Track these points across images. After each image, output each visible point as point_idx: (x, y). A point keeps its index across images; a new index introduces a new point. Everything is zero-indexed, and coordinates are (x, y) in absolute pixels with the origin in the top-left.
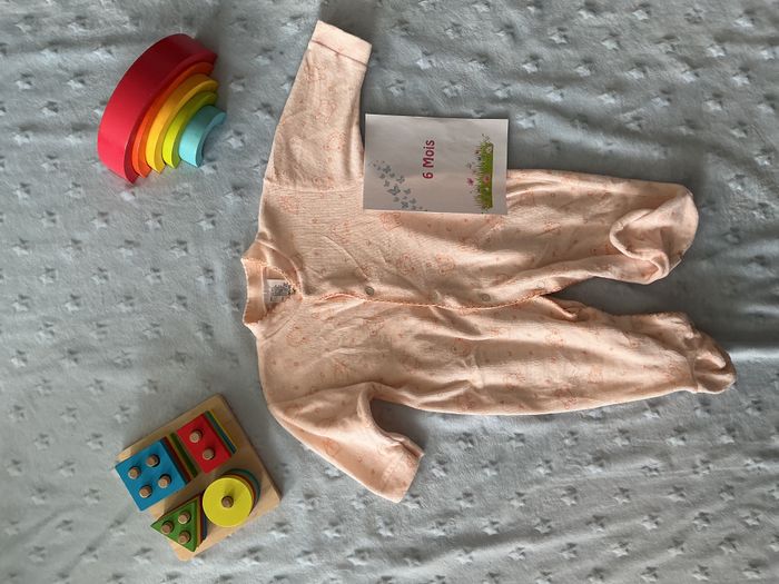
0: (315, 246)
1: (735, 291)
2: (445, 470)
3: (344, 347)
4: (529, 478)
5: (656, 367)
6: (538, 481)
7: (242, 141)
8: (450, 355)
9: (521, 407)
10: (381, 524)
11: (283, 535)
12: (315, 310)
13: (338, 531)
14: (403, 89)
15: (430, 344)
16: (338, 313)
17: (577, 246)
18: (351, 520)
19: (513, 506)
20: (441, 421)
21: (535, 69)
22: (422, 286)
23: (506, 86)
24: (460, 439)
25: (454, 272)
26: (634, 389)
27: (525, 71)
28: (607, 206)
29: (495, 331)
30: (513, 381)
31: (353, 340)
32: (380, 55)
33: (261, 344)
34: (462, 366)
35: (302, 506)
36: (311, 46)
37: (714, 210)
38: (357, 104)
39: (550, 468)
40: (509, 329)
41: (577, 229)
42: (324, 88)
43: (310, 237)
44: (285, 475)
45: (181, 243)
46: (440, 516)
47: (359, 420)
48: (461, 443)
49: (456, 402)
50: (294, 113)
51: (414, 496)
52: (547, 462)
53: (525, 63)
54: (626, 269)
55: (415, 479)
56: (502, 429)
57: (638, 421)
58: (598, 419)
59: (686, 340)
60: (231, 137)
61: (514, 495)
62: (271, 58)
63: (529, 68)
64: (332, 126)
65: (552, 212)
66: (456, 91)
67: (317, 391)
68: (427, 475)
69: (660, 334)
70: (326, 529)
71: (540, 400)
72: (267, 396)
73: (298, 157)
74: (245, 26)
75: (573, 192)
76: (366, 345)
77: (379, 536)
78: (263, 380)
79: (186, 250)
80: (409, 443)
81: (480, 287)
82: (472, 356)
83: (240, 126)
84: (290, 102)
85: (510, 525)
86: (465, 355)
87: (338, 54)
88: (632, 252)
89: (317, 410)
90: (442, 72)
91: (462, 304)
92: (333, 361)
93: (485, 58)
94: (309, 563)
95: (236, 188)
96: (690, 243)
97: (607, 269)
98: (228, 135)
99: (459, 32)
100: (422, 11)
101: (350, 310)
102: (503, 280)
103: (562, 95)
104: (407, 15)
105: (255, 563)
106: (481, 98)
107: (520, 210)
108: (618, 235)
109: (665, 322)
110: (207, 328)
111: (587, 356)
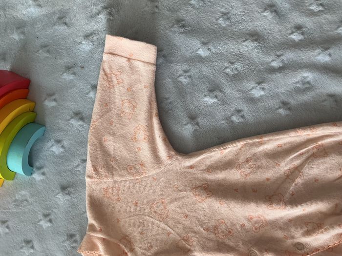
0: (139, 226)
7: (63, 147)
14: (190, 77)
21: (301, 37)
22: (241, 247)
23: (279, 56)
25: (266, 228)
27: (293, 41)
32: (165, 52)
36: (105, 57)
38: (154, 98)
42: (123, 90)
43: (134, 219)
45: (28, 242)
50: (101, 117)
53: (292, 33)
60: (52, 145)
62: (74, 73)
63: (296, 37)
64: (136, 120)
66: (236, 69)
73: (112, 151)
74: (48, 51)
79: (32, 247)
81: (293, 237)
83: (59, 135)
84: (96, 108)
87: (129, 59)
90: (221, 56)
93: (255, 36)
95: (64, 188)
98: (50, 144)
99: (228, 19)
100: (194, 8)
103: (330, 55)
104: (182, 14)
106: (260, 71)
107: (315, 162)
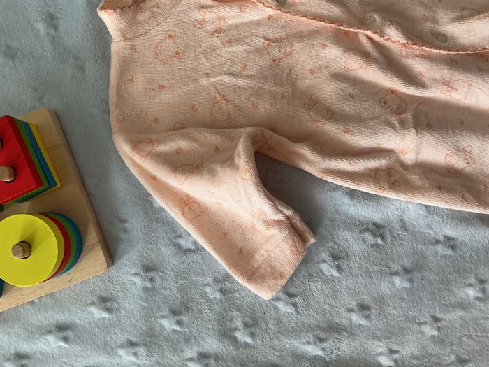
2: (339, 268)
3: (231, 74)
4: (453, 299)
6: (463, 305)
8: (377, 109)
9: (464, 199)
10: (239, 324)
11: (106, 315)
12: (198, 15)
13: (179, 323)
15: (351, 90)
16: (231, 26)
18: (200, 311)
19: (423, 333)
20: (346, 200)
24: (367, 230)
29: (448, 84)
30: (458, 163)
31: (244, 68)
33: (118, 46)
34: (392, 126)
35: (137, 280)
39: (483, 291)
40: (469, 85)
44: (123, 235)
46: (321, 328)
47: (235, 167)
48: (368, 236)
49: (372, 176)
51: (290, 295)
52: (482, 282)
55: (297, 272)
56: (428, 226)
61: (428, 318)
67: (183, 127)
68: (312, 270)
70: (163, 317)
72: (114, 123)
76: (262, 76)
77: (234, 340)
78: (112, 98)
80: (297, 221)
82: (408, 116)
85: (414, 357)
86: (399, 112)
89: (179, 152)
91: (409, 38)
92: (213, 90)
94: (133, 359)
101: (248, 24)
102: (471, 16)
105: (62, 344)
110: (52, 21)
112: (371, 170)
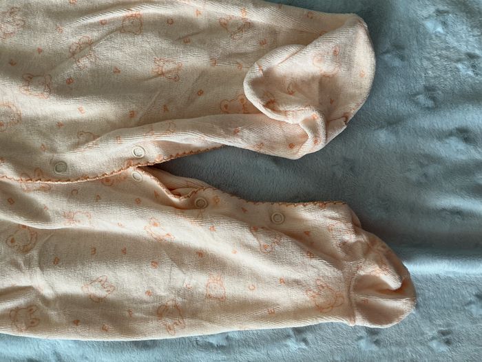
1: (425, 175)
5: (297, 283)
8: (3, 249)
9: (105, 330)
17: (201, 100)
25: (18, 127)
26: (265, 312)
28: (245, 42)
29: (68, 216)
30: (97, 291)
34: (17, 266)
37: (402, 58)
41: (203, 74)
54: (266, 135)
57: (277, 352)
58: (220, 348)
59: (344, 245)
65: (164, 44)
69: (307, 233)
71: (136, 319)
75: (200, 17)
81: (54, 150)
86: (25, 250)
88: (274, 110)
91: (22, 174)
96: (361, 102)
97: (235, 133)
107: (119, 39)
108: (255, 84)
109: (313, 216)
111: (203, 260)
112: (11, 310)
